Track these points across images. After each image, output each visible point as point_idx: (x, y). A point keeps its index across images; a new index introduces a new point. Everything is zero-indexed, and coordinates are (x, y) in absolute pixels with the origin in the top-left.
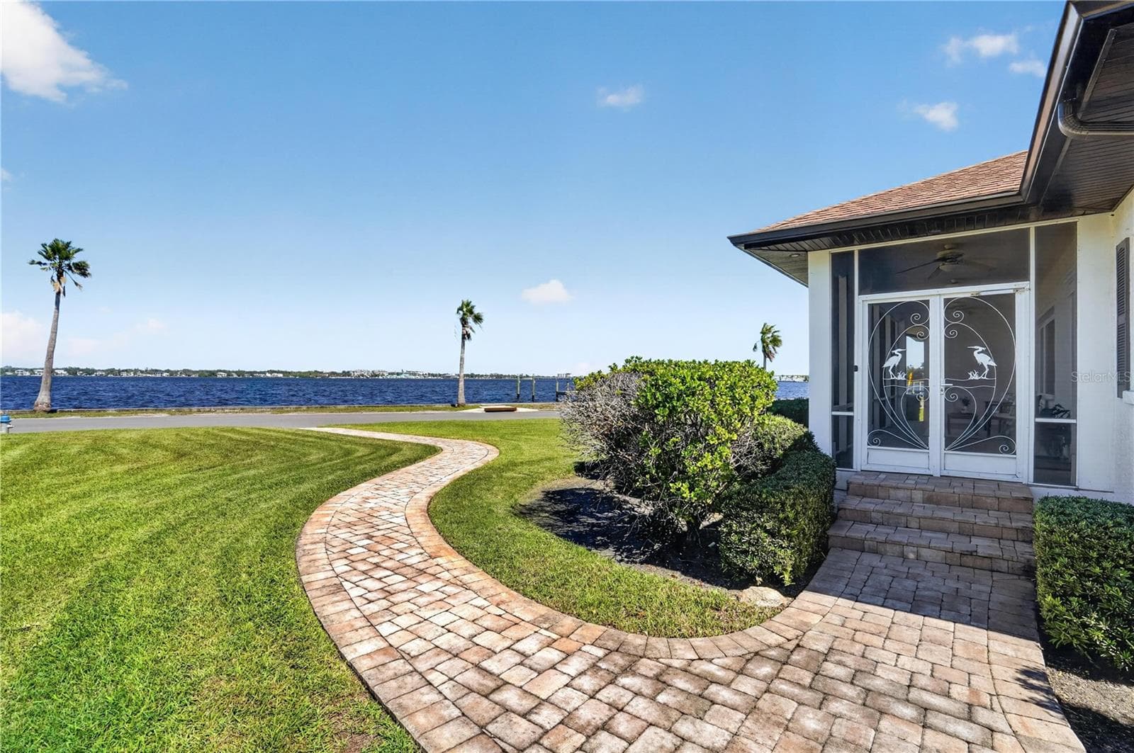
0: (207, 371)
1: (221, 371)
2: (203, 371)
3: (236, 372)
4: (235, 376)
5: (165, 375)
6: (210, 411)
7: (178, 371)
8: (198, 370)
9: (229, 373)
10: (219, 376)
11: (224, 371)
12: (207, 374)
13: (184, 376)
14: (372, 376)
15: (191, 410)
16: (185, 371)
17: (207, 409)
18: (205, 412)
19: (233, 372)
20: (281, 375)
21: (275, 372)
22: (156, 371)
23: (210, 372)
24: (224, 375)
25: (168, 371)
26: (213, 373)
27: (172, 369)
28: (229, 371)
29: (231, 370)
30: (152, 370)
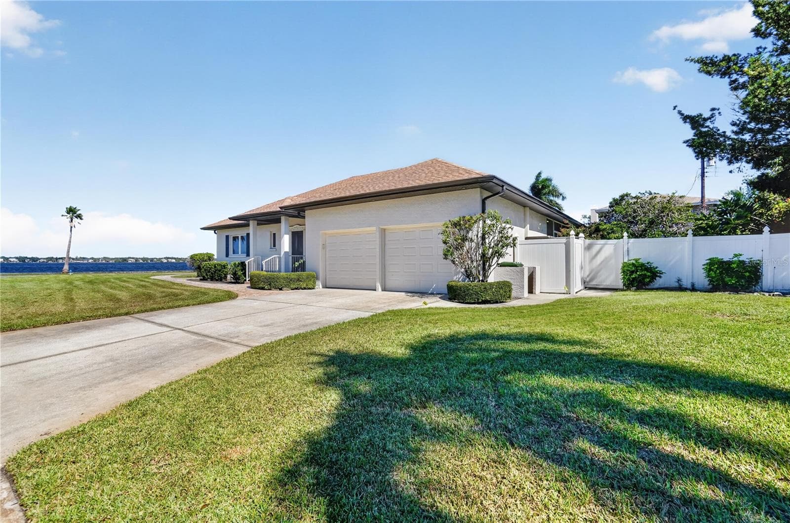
0: (121, 258)
1: (130, 258)
2: (117, 258)
3: (142, 259)
4: (141, 261)
5: (90, 261)
9: (137, 259)
10: (129, 262)
11: (133, 258)
12: (121, 260)
13: (104, 262)
16: (105, 258)
19: (140, 258)
20: (174, 261)
21: (170, 258)
22: (84, 258)
24: (133, 261)
25: (92, 258)
26: (125, 260)
29: (138, 257)
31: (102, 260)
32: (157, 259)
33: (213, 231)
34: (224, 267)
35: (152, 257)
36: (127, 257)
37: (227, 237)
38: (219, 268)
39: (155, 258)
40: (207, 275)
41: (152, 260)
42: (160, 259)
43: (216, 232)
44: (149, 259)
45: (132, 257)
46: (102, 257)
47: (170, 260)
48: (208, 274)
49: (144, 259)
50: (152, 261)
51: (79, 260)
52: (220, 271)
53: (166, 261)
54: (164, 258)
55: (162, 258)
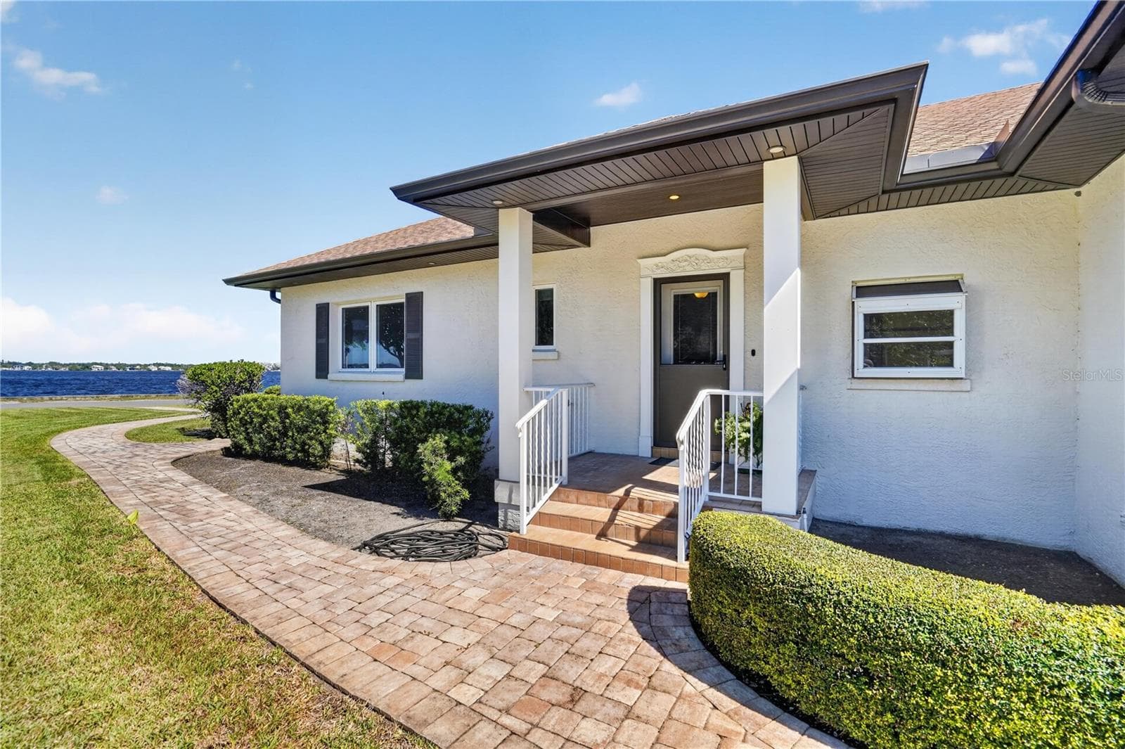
0: (80, 365)
1: (96, 364)
2: (74, 364)
3: (115, 365)
4: (114, 369)
5: (26, 368)
6: (61, 399)
7: (43, 364)
8: (68, 363)
9: (106, 366)
10: (94, 370)
11: (101, 364)
12: (79, 367)
13: (49, 369)
14: (274, 369)
15: (42, 399)
16: (52, 364)
17: (59, 397)
18: (56, 400)
19: (112, 365)
20: (169, 368)
21: (163, 365)
22: (15, 364)
23: (83, 364)
24: (101, 368)
25: (30, 364)
26: (87, 366)
27: (35, 362)
28: (107, 364)
29: (109, 363)
30: (9, 363)
31: (46, 367)
32: (140, 365)
33: (268, 293)
34: (323, 417)
35: (133, 363)
36: (91, 362)
37: (323, 312)
38: (298, 419)
39: (138, 365)
40: (250, 441)
41: (133, 367)
42: (146, 365)
43: (278, 295)
44: (128, 366)
45: (99, 362)
46: (48, 362)
47: (162, 368)
48: (256, 437)
49: (118, 366)
50: (133, 369)
51: (6, 367)
52: (303, 430)
53: (156, 369)
54: (154, 364)
55: (149, 365)
